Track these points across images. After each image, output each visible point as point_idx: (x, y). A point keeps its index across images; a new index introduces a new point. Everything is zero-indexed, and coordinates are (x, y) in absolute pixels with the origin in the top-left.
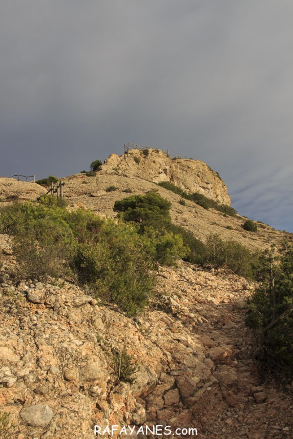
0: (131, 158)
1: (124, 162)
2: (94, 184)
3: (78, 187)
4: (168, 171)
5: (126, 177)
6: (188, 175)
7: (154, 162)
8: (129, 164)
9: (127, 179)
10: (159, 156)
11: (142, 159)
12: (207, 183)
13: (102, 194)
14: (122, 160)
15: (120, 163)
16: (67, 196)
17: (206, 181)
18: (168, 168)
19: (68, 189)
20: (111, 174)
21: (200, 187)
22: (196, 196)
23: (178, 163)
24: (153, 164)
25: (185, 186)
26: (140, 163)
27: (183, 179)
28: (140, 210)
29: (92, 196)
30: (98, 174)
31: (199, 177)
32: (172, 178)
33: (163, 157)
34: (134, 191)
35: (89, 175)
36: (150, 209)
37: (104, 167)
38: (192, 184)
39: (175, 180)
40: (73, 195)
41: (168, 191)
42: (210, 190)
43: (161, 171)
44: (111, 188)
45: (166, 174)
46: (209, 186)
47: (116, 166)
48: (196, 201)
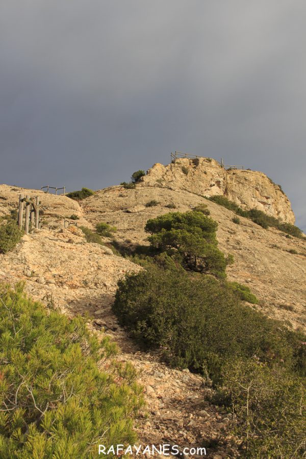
0: (179, 168)
1: (170, 173)
2: (133, 198)
3: (113, 201)
4: (222, 183)
5: (170, 190)
6: (245, 189)
7: (205, 173)
8: (176, 175)
9: (172, 193)
10: (211, 166)
11: (191, 169)
12: (267, 198)
13: (139, 210)
14: (168, 171)
15: (166, 174)
16: (101, 212)
17: (266, 195)
18: (221, 179)
19: (102, 204)
20: (154, 186)
21: (259, 202)
22: (254, 213)
23: (234, 174)
24: (204, 175)
25: (241, 201)
26: (189, 174)
27: (239, 192)
28: (176, 232)
29: (128, 212)
30: (139, 186)
31: (258, 190)
32: (226, 192)
33: (216, 168)
34: (179, 207)
35: (127, 187)
36: (189, 231)
37: (146, 179)
38: (249, 199)
39: (229, 194)
40: (108, 210)
41: (219, 207)
42: (271, 206)
43: (213, 183)
44: (152, 202)
45: (220, 187)
46: (270, 201)
47: (161, 177)
48: (254, 219)
